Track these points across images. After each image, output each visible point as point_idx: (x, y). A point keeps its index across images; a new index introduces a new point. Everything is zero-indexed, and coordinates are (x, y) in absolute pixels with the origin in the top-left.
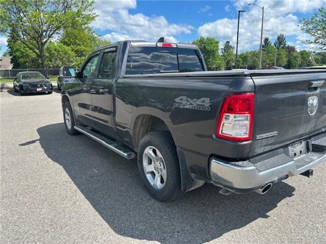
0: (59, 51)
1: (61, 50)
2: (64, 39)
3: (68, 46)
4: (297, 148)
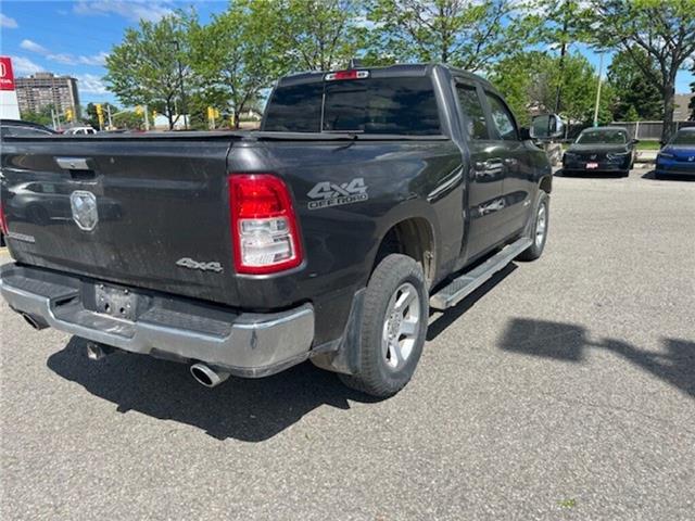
4: (114, 296)
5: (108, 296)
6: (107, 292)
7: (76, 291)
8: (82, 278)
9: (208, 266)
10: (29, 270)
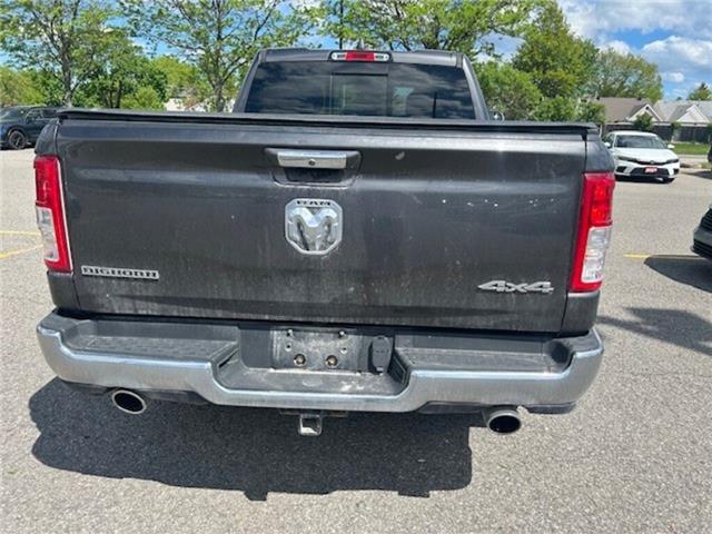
0: (503, 83)
1: (507, 80)
2: (521, 58)
3: (528, 72)
4: (313, 343)
5: (302, 345)
6: (298, 339)
7: (233, 343)
8: (240, 323)
9: (533, 287)
10: (104, 323)
